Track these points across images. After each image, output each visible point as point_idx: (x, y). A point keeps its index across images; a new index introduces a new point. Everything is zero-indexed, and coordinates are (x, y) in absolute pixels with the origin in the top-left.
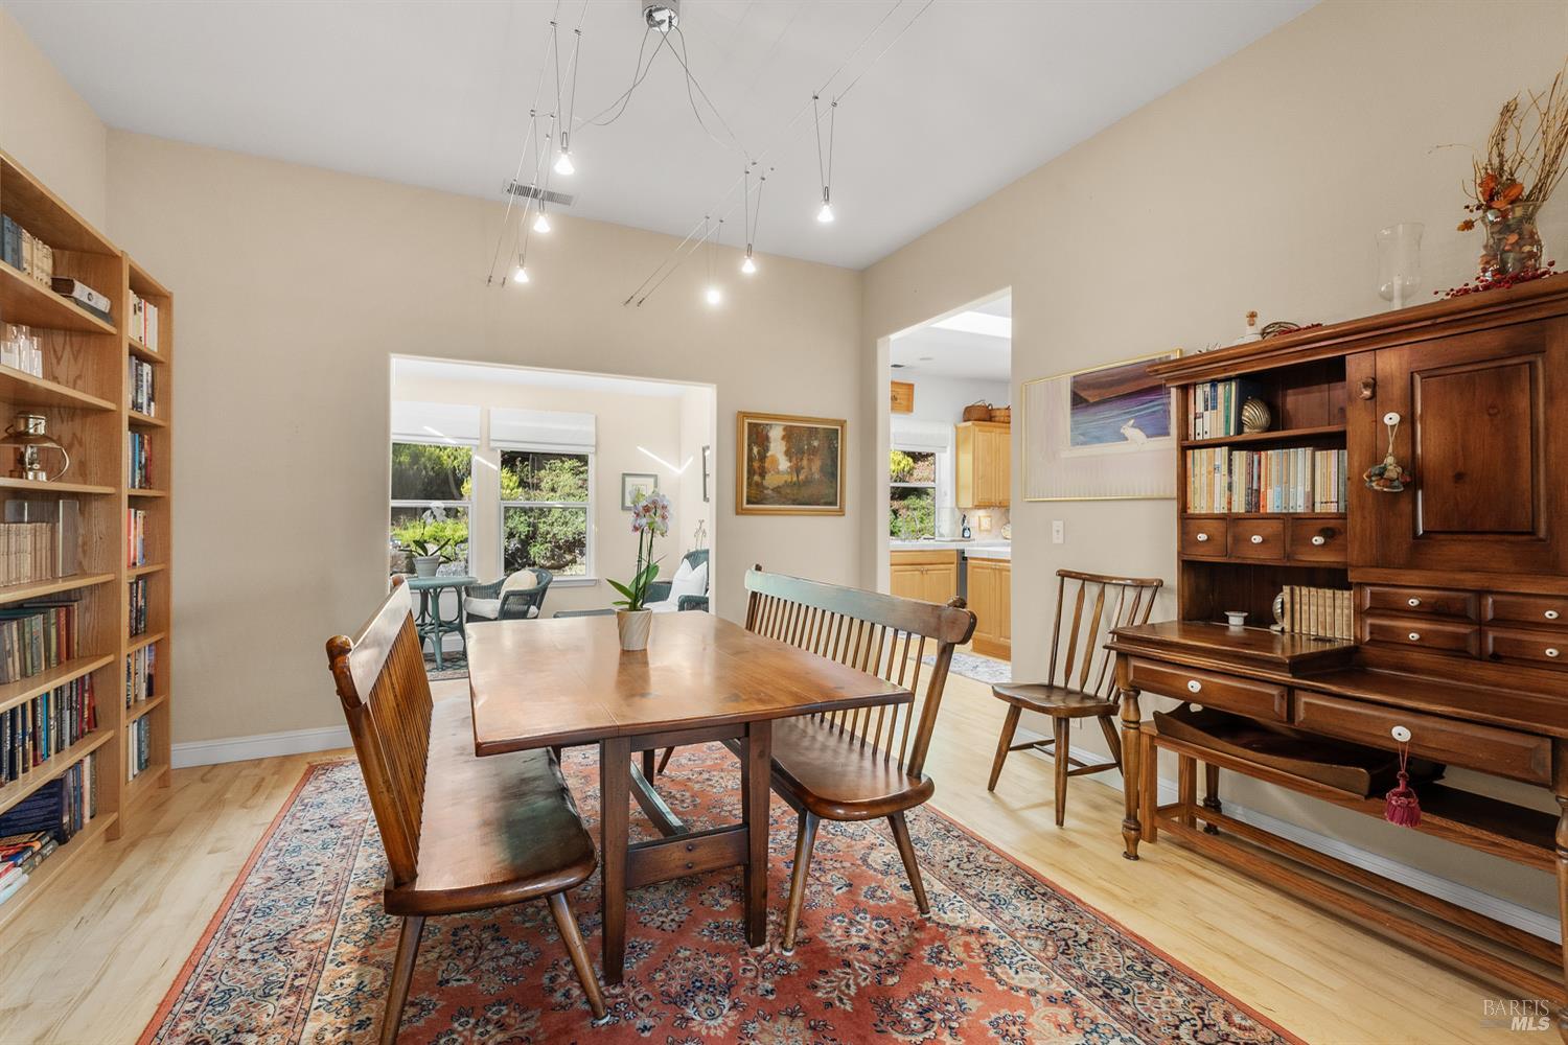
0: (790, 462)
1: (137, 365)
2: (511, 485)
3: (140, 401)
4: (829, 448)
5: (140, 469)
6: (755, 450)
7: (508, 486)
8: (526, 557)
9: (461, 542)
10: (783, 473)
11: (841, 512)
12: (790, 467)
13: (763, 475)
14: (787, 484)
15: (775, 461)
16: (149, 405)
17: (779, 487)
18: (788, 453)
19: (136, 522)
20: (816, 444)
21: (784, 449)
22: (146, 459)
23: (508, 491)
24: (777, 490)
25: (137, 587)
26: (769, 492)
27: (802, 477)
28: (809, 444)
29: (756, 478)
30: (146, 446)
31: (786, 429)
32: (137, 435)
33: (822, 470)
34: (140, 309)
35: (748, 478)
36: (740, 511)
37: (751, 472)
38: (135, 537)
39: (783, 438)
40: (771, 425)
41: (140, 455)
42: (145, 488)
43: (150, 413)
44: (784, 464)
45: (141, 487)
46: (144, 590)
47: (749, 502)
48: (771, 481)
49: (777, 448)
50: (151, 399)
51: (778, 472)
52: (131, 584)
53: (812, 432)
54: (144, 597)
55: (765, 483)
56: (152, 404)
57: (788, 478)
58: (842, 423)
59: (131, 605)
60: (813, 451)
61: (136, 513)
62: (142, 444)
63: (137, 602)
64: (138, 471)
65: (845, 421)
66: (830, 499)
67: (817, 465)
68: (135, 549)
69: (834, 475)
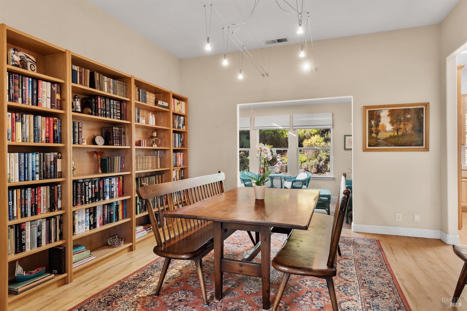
0: (393, 126)
1: (179, 117)
2: (320, 141)
3: (180, 126)
4: (418, 117)
5: (181, 142)
6: (373, 122)
7: (319, 141)
8: (326, 168)
9: (304, 162)
10: (389, 132)
11: (427, 149)
12: (393, 129)
13: (377, 132)
14: (391, 137)
15: (384, 127)
16: (183, 127)
17: (387, 138)
18: (392, 123)
19: (180, 156)
20: (409, 116)
21: (389, 120)
22: (183, 140)
23: (319, 143)
24: (386, 139)
25: (181, 172)
26: (380, 141)
27: (400, 133)
28: (405, 117)
29: (374, 135)
30: (183, 137)
31: (390, 111)
32: (180, 135)
33: (413, 129)
34: (179, 103)
35: (369, 135)
36: (365, 150)
37: (371, 132)
38: (180, 159)
39: (389, 115)
40: (381, 110)
41: (181, 139)
42: (182, 147)
43: (183, 129)
44: (389, 127)
45: (181, 147)
46: (183, 172)
47: (369, 146)
48: (382, 135)
49: (385, 120)
50: (183, 125)
51: (386, 132)
52: (179, 171)
53: (407, 111)
54: (183, 174)
55: (378, 137)
56: (184, 126)
57: (392, 134)
58: (427, 105)
59: (180, 176)
60: (408, 120)
61: (180, 154)
62: (181, 137)
63: (181, 175)
64: (180, 143)
65: (429, 103)
66: (419, 143)
67: (409, 127)
68: (180, 162)
69: (421, 131)
